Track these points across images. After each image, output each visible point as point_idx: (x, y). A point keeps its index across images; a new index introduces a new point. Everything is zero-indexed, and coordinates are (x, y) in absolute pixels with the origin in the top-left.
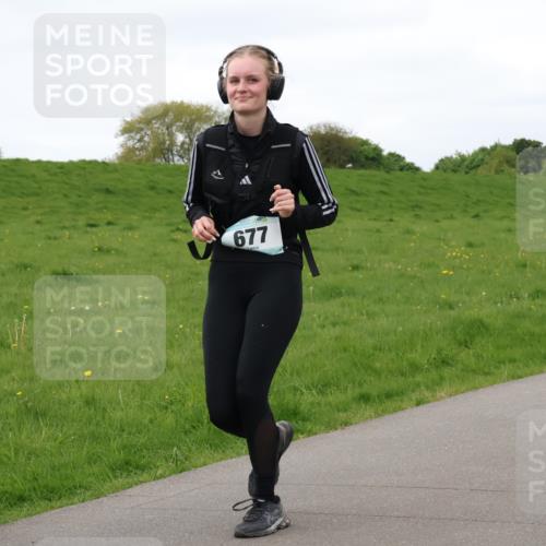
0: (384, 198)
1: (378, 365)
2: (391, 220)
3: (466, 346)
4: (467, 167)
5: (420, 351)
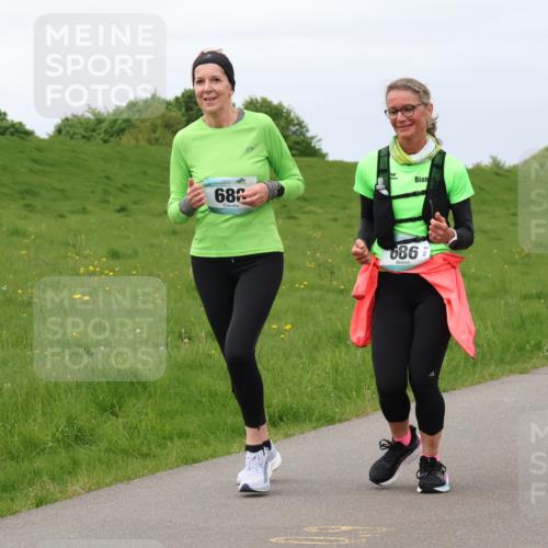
4: (105, 132)
5: (39, 420)
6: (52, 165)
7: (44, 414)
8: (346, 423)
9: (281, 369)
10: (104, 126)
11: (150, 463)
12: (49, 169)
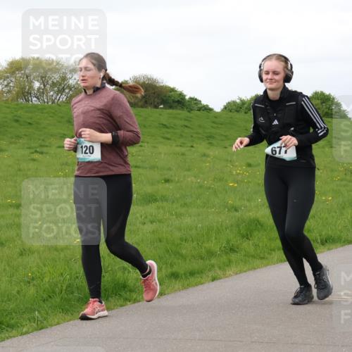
0: (186, 130)
1: (184, 252)
2: (192, 147)
3: (247, 238)
4: (246, 108)
5: (214, 241)
6: (221, 124)
7: (216, 238)
9: (327, 219)
10: (246, 106)
11: (264, 262)
12: (220, 126)
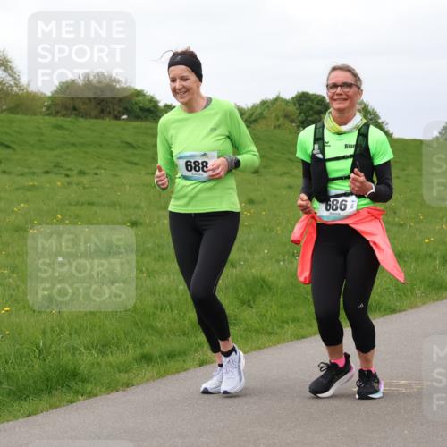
8: (404, 313)
